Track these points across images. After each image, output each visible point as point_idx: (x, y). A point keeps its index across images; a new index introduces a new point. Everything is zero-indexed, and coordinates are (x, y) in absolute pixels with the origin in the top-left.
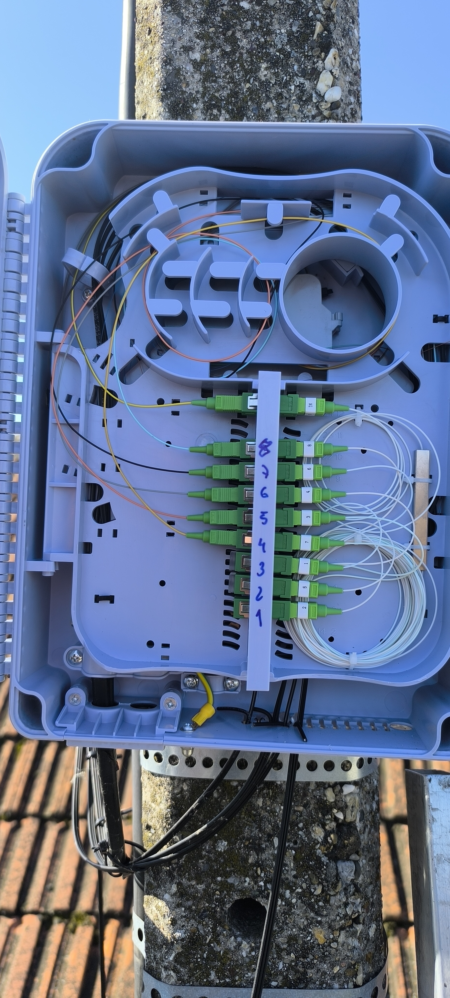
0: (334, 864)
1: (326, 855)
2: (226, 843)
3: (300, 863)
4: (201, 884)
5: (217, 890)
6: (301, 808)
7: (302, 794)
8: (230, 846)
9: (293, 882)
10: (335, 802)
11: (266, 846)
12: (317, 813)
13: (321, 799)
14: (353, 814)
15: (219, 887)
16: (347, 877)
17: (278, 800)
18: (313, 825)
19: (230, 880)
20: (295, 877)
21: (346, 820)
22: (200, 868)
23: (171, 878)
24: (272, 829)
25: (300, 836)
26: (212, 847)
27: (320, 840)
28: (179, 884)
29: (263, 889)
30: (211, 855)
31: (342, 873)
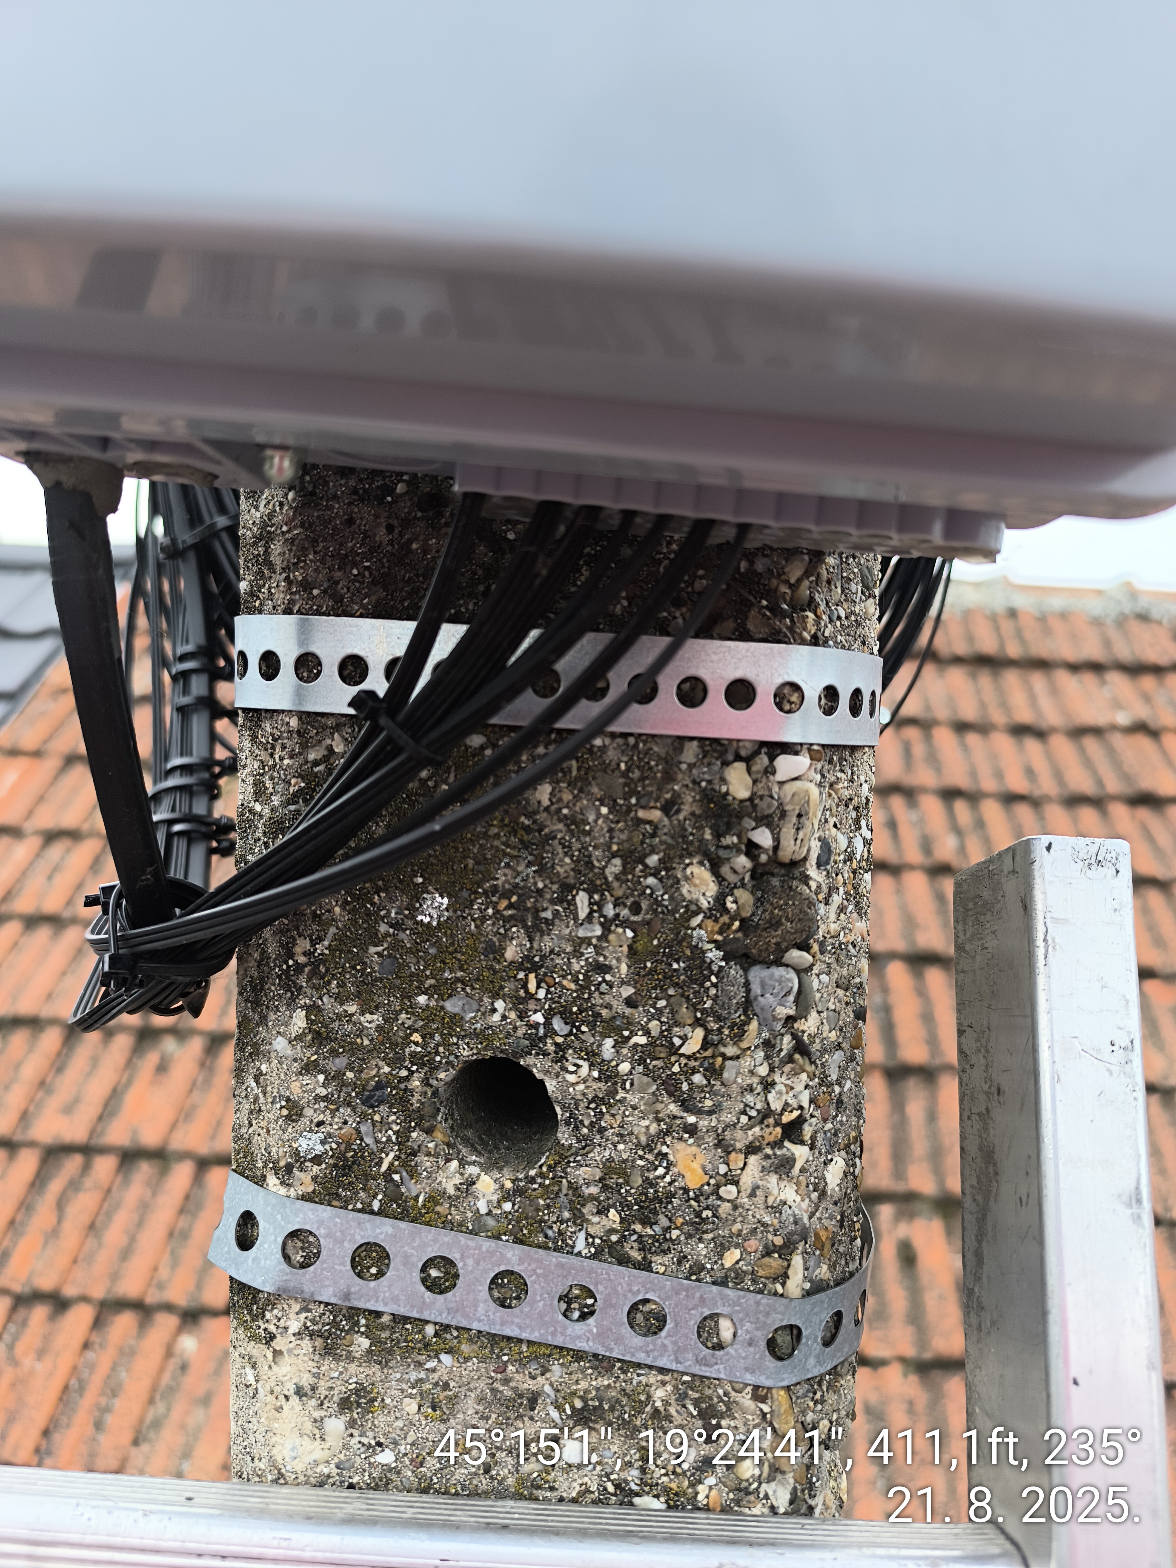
0: (741, 972)
1: (718, 946)
2: (446, 901)
3: (645, 967)
4: (372, 1013)
5: (416, 1031)
6: (656, 815)
7: (659, 775)
8: (455, 911)
9: (623, 1017)
10: (751, 799)
11: (556, 914)
12: (701, 828)
13: (714, 790)
14: (801, 835)
15: (421, 1023)
16: (774, 1010)
17: (595, 790)
18: (687, 861)
19: (452, 1006)
20: (630, 1002)
21: (781, 853)
22: (371, 967)
23: (292, 993)
24: (573, 870)
25: (648, 891)
26: (407, 912)
27: (705, 904)
28: (311, 1009)
29: (541, 1031)
30: (402, 936)
31: (760, 999)
